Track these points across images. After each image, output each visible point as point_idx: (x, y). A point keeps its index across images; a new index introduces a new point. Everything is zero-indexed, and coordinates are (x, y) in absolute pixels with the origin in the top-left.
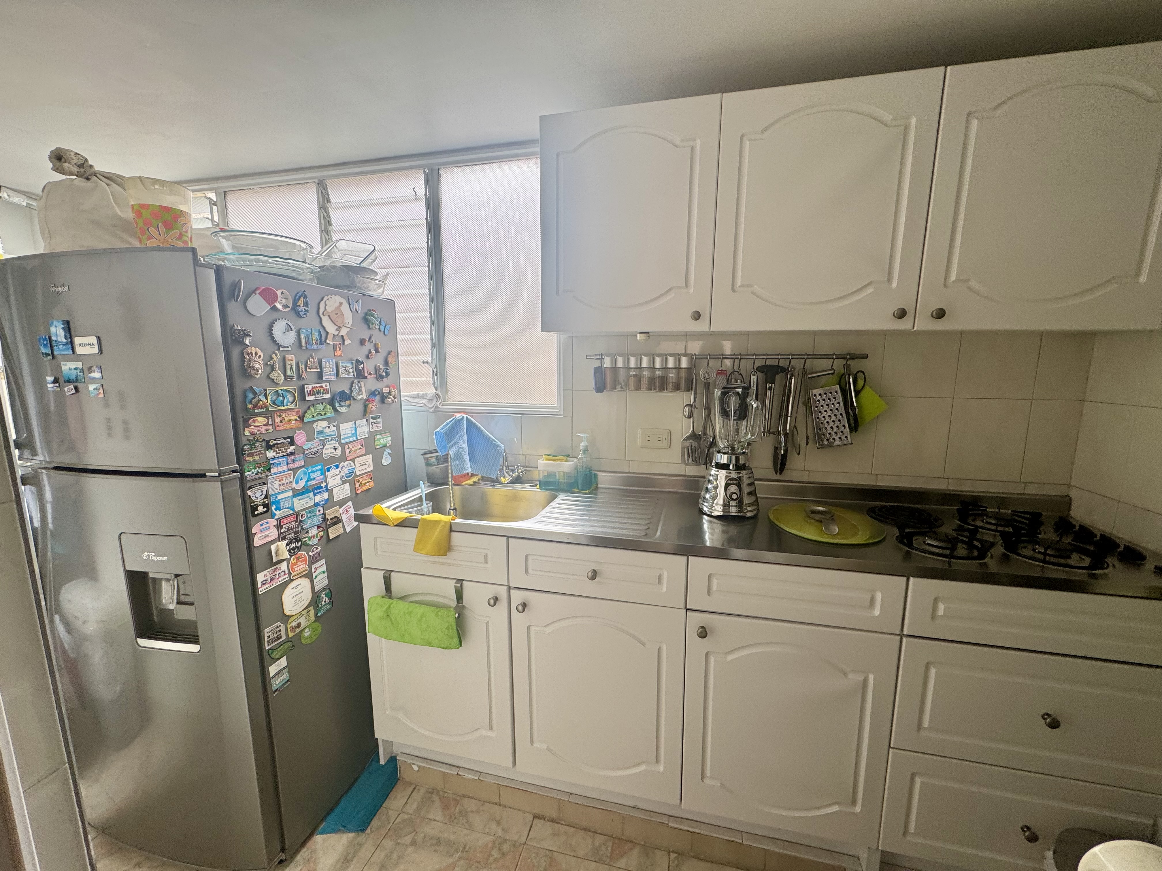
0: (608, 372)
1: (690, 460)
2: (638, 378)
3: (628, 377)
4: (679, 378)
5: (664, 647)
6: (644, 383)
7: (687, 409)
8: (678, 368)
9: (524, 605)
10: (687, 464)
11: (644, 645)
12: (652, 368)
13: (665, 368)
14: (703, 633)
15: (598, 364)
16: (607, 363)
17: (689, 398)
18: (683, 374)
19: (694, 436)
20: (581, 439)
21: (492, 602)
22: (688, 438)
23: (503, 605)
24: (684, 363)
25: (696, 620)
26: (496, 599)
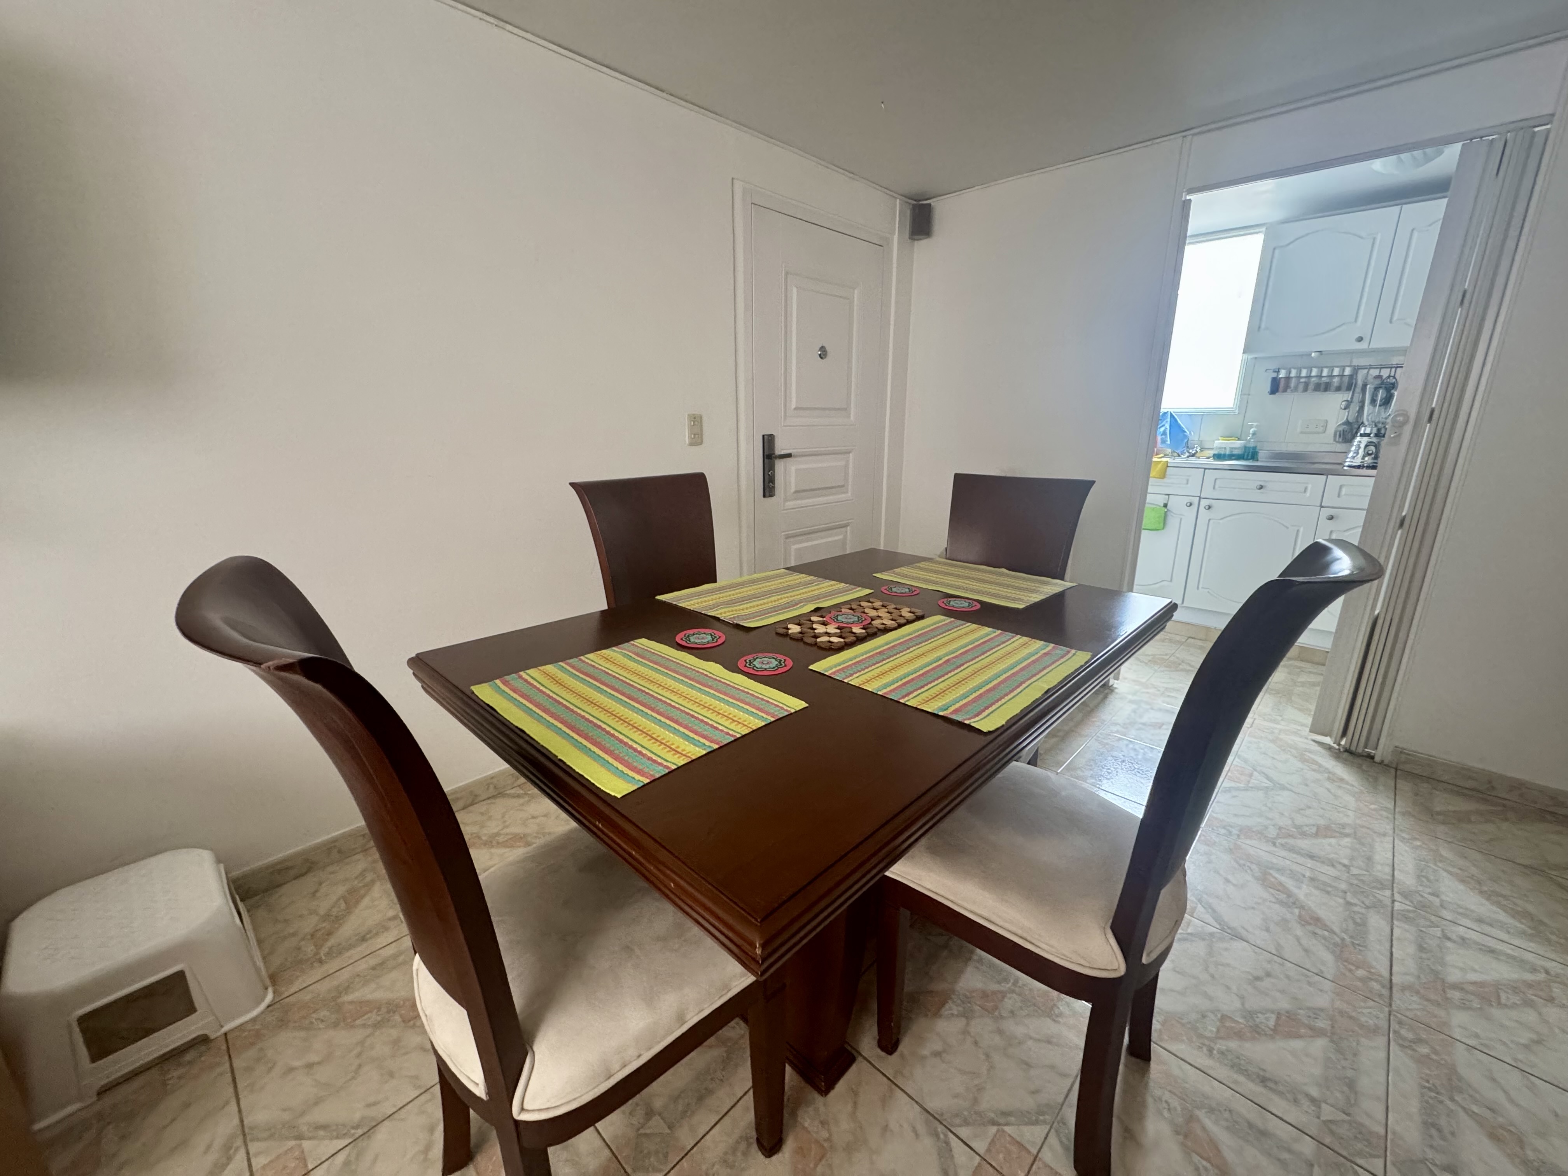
0: (1283, 380)
1: (1341, 440)
2: (1307, 385)
3: (1299, 383)
4: (1341, 382)
5: (1301, 530)
6: (1311, 387)
7: (1344, 403)
8: (1342, 376)
9: (1210, 507)
10: (1339, 442)
11: (1287, 528)
12: (1320, 376)
13: (1331, 376)
14: (1331, 518)
15: (1275, 375)
16: (1282, 374)
17: (1348, 396)
18: (1346, 380)
19: (1347, 423)
20: (1251, 427)
21: (1188, 504)
22: (1344, 424)
23: (1195, 507)
24: (1348, 371)
25: (1326, 512)
26: (1191, 504)
